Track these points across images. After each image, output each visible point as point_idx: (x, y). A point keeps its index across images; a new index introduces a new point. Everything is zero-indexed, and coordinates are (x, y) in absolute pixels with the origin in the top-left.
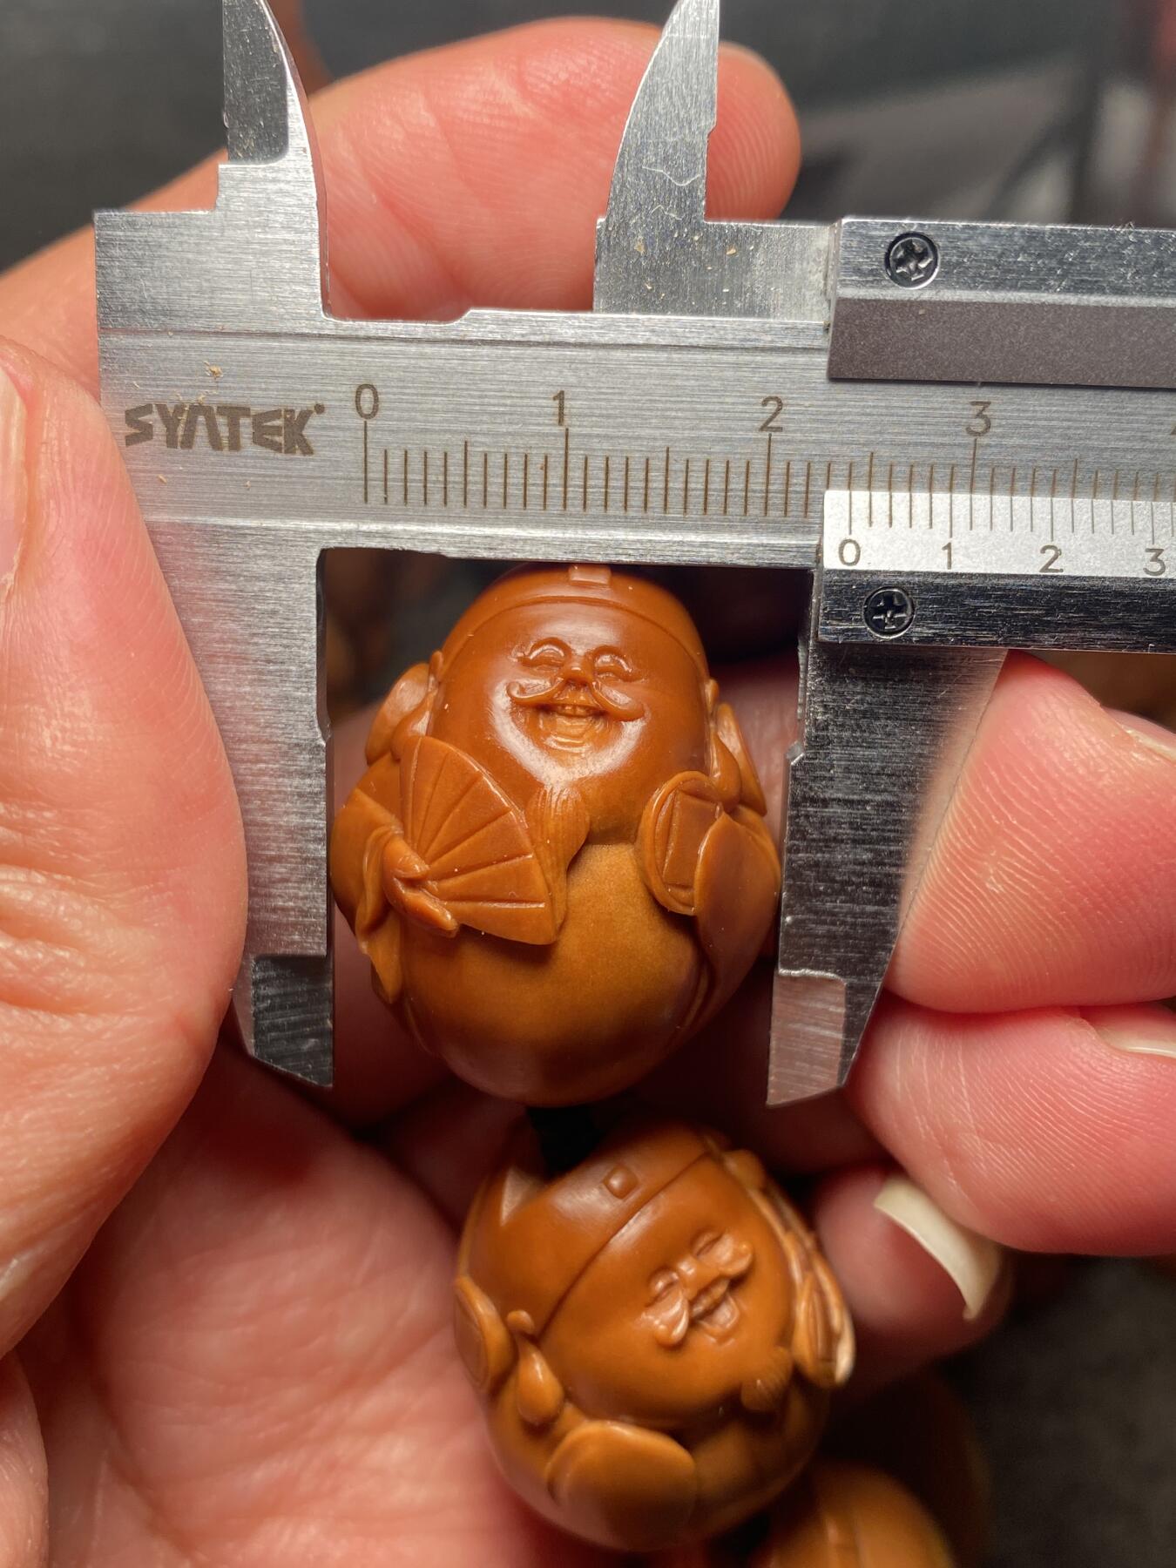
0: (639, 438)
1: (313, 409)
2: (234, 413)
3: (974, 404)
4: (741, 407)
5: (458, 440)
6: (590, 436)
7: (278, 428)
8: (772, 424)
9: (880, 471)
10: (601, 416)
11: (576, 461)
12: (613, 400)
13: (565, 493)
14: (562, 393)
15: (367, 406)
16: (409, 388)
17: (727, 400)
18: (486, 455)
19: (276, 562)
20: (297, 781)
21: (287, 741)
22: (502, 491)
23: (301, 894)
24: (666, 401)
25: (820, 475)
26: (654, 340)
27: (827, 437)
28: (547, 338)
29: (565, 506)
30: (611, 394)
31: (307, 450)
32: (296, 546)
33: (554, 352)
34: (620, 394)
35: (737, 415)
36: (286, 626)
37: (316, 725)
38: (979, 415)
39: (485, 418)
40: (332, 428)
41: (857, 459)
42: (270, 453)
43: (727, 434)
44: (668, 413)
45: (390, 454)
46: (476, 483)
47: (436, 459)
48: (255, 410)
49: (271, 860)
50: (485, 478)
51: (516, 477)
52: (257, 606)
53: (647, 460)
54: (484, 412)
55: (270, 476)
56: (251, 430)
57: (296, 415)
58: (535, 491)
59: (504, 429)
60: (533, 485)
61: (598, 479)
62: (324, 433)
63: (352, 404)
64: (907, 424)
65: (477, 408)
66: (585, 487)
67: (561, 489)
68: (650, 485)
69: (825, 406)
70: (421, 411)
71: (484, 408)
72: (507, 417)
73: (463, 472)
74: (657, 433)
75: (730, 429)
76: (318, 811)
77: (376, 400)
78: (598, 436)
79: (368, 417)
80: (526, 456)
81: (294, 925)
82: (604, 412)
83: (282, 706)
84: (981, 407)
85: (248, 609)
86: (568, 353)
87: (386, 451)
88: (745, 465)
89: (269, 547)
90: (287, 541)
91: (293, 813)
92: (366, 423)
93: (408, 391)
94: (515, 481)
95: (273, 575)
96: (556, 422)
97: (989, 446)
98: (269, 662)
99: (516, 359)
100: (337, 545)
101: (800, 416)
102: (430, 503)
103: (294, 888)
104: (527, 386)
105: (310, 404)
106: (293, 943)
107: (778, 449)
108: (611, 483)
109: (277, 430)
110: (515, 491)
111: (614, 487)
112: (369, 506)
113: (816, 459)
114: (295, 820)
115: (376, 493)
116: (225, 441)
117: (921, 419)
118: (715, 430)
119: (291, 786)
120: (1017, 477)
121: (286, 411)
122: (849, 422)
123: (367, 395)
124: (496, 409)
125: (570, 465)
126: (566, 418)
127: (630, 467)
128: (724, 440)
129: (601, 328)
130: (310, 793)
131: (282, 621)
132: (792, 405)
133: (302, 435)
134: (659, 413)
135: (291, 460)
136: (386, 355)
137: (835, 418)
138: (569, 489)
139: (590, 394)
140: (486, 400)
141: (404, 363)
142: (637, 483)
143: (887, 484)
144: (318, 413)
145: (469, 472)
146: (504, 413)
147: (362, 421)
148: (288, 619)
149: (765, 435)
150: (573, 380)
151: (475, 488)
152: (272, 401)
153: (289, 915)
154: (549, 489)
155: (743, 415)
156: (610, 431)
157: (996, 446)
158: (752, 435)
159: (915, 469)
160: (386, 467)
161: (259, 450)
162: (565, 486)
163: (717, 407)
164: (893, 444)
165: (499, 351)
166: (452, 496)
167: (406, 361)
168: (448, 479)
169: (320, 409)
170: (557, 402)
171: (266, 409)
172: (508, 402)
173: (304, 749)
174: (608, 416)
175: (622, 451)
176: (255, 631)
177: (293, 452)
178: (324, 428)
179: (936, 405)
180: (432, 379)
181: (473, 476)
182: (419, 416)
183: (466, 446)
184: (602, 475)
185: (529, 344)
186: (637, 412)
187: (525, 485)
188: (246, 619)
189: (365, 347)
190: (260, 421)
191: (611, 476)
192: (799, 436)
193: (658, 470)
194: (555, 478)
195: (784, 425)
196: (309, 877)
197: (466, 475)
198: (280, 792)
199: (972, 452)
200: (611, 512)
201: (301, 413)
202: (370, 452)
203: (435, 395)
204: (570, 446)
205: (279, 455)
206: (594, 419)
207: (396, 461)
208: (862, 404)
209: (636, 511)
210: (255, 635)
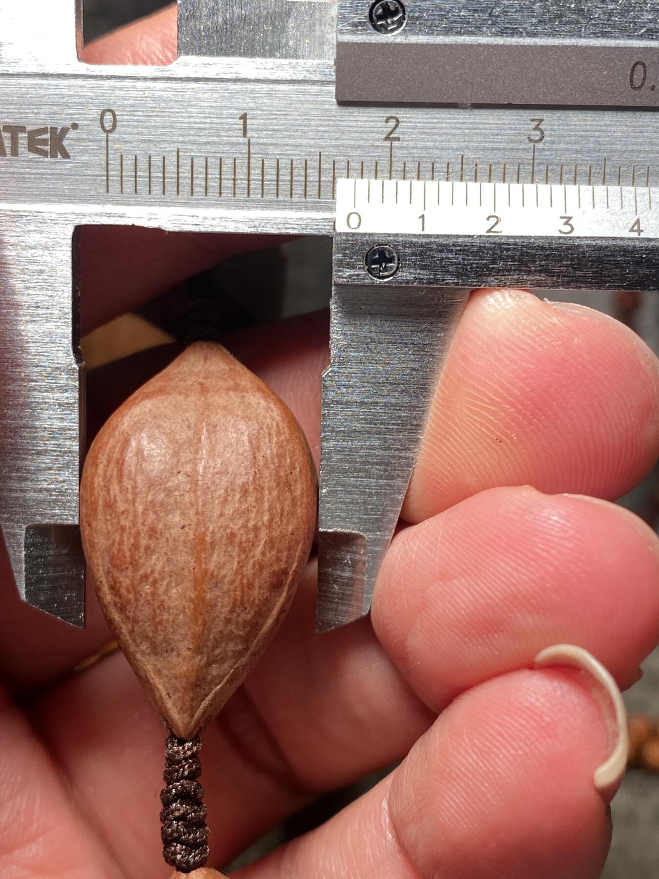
0: (300, 145)
1: (70, 127)
2: (14, 130)
3: (533, 120)
4: (370, 124)
5: (173, 147)
6: (265, 144)
7: (46, 140)
8: (391, 136)
9: (469, 169)
10: (274, 130)
11: (255, 162)
12: (281, 119)
13: (249, 185)
14: (245, 114)
15: (108, 125)
16: (138, 111)
17: (362, 119)
18: (192, 158)
19: (45, 235)
20: (58, 395)
21: (51, 365)
22: (204, 183)
23: (61, 479)
24: (318, 120)
25: (427, 171)
26: (309, 77)
27: (431, 144)
28: (234, 76)
29: (249, 194)
30: (279, 115)
31: (66, 155)
32: (58, 224)
33: (238, 86)
34: (286, 115)
35: (368, 129)
36: (50, 281)
37: (72, 353)
38: (536, 128)
39: (191, 132)
40: (83, 139)
41: (453, 160)
42: (41, 158)
43: (361, 143)
44: (320, 128)
45: (124, 158)
46: (185, 178)
47: (157, 160)
48: (29, 128)
49: (39, 453)
50: (192, 174)
51: (214, 173)
52: (29, 267)
53: (306, 161)
54: (192, 128)
55: (40, 174)
56: (26, 142)
57: (59, 131)
58: (228, 183)
59: (204, 140)
60: (226, 179)
61: (271, 174)
62: (77, 143)
63: (98, 123)
64: (486, 135)
65: (186, 125)
66: (263, 181)
67: (246, 182)
68: (308, 179)
69: (429, 123)
70: (147, 127)
71: (191, 125)
72: (207, 132)
73: (176, 171)
74: (312, 142)
75: (363, 139)
76: (73, 416)
77: (115, 120)
78: (271, 144)
79: (108, 132)
80: (221, 159)
81: (55, 502)
82: (276, 127)
83: (47, 340)
84: (537, 123)
85: (23, 269)
86: (250, 86)
87: (122, 156)
88: (374, 165)
89: (39, 225)
90: (51, 220)
91: (55, 418)
92: (107, 136)
93: (136, 113)
94: (214, 176)
95: (40, 245)
96: (242, 135)
97: (543, 149)
98: (38, 307)
99: (214, 91)
100: (88, 223)
101: (412, 130)
102: (153, 193)
103: (55, 474)
104: (221, 109)
105: (68, 123)
106: (54, 515)
107: (397, 153)
108: (281, 178)
109: (44, 142)
110: (213, 184)
111: (283, 181)
112: (110, 194)
113: (425, 160)
114: (57, 424)
115: (115, 186)
116: (8, 150)
117: (496, 132)
118: (353, 140)
119: (53, 399)
120: (564, 171)
121: (51, 128)
122: (446, 134)
123: (108, 116)
124: (199, 125)
125: (252, 165)
126: (248, 132)
127: (294, 166)
128: (359, 147)
129: (272, 69)
130: (67, 403)
131: (47, 277)
132: (406, 122)
133: (63, 146)
134: (314, 128)
135: (55, 163)
136: (121, 88)
137: (436, 131)
138: (251, 182)
139: (265, 115)
140: (192, 120)
141: (135, 93)
142: (299, 177)
143: (474, 178)
144: (74, 129)
145: (180, 170)
146: (205, 129)
147: (104, 135)
148: (52, 276)
149: (388, 143)
150: (252, 105)
151: (185, 182)
152: (42, 121)
153: (51, 495)
154: (238, 182)
155: (372, 129)
156: (280, 141)
157: (548, 150)
158: (377, 143)
159: (493, 167)
160: (122, 167)
161: (32, 156)
162: (249, 181)
163: (354, 124)
164: (477, 149)
165: (201, 85)
166: (168, 188)
167: (136, 92)
168: (166, 175)
169: (75, 126)
170: (242, 121)
171: (36, 127)
172: (208, 120)
173: (63, 371)
174: (278, 130)
175: (288, 155)
176: (28, 285)
177: (56, 157)
178: (78, 140)
179: (507, 122)
180: (154, 105)
181: (183, 173)
182: (145, 131)
183: (178, 152)
184: (274, 172)
185: (222, 80)
186: (297, 128)
187: (220, 179)
188: (22, 276)
189: (107, 83)
190: (32, 135)
191: (280, 172)
192: (411, 144)
193: (314, 168)
194: (241, 174)
195: (400, 136)
196: (66, 466)
197: (178, 173)
198: (45, 403)
199: (532, 155)
200: (281, 198)
201: (62, 129)
202: (111, 157)
203: (156, 116)
204: (252, 151)
205: (46, 159)
206: (268, 132)
207: (128, 164)
208: (455, 121)
209: (300, 197)
210: (28, 288)
